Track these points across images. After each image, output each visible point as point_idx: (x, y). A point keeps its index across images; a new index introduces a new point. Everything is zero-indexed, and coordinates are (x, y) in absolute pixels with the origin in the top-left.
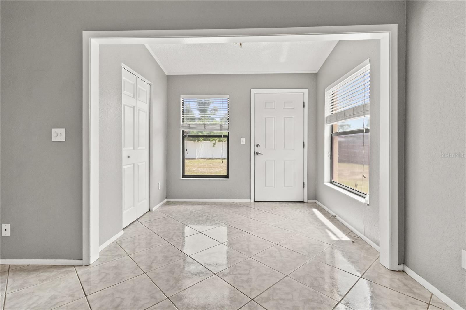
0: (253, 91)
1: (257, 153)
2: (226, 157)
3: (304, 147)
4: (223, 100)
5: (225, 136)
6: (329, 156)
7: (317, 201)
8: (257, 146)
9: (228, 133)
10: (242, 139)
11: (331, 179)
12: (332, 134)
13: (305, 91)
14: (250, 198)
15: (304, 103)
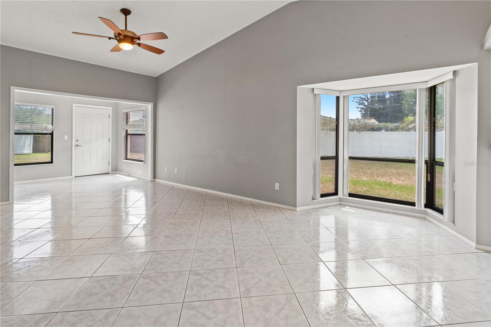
0: (74, 105)
1: (77, 145)
3: (109, 141)
4: (49, 109)
5: (50, 134)
6: (125, 146)
7: (117, 172)
8: (77, 141)
9: (53, 132)
10: (65, 136)
11: (126, 158)
12: (127, 134)
13: (110, 108)
14: (72, 175)
15: (109, 115)
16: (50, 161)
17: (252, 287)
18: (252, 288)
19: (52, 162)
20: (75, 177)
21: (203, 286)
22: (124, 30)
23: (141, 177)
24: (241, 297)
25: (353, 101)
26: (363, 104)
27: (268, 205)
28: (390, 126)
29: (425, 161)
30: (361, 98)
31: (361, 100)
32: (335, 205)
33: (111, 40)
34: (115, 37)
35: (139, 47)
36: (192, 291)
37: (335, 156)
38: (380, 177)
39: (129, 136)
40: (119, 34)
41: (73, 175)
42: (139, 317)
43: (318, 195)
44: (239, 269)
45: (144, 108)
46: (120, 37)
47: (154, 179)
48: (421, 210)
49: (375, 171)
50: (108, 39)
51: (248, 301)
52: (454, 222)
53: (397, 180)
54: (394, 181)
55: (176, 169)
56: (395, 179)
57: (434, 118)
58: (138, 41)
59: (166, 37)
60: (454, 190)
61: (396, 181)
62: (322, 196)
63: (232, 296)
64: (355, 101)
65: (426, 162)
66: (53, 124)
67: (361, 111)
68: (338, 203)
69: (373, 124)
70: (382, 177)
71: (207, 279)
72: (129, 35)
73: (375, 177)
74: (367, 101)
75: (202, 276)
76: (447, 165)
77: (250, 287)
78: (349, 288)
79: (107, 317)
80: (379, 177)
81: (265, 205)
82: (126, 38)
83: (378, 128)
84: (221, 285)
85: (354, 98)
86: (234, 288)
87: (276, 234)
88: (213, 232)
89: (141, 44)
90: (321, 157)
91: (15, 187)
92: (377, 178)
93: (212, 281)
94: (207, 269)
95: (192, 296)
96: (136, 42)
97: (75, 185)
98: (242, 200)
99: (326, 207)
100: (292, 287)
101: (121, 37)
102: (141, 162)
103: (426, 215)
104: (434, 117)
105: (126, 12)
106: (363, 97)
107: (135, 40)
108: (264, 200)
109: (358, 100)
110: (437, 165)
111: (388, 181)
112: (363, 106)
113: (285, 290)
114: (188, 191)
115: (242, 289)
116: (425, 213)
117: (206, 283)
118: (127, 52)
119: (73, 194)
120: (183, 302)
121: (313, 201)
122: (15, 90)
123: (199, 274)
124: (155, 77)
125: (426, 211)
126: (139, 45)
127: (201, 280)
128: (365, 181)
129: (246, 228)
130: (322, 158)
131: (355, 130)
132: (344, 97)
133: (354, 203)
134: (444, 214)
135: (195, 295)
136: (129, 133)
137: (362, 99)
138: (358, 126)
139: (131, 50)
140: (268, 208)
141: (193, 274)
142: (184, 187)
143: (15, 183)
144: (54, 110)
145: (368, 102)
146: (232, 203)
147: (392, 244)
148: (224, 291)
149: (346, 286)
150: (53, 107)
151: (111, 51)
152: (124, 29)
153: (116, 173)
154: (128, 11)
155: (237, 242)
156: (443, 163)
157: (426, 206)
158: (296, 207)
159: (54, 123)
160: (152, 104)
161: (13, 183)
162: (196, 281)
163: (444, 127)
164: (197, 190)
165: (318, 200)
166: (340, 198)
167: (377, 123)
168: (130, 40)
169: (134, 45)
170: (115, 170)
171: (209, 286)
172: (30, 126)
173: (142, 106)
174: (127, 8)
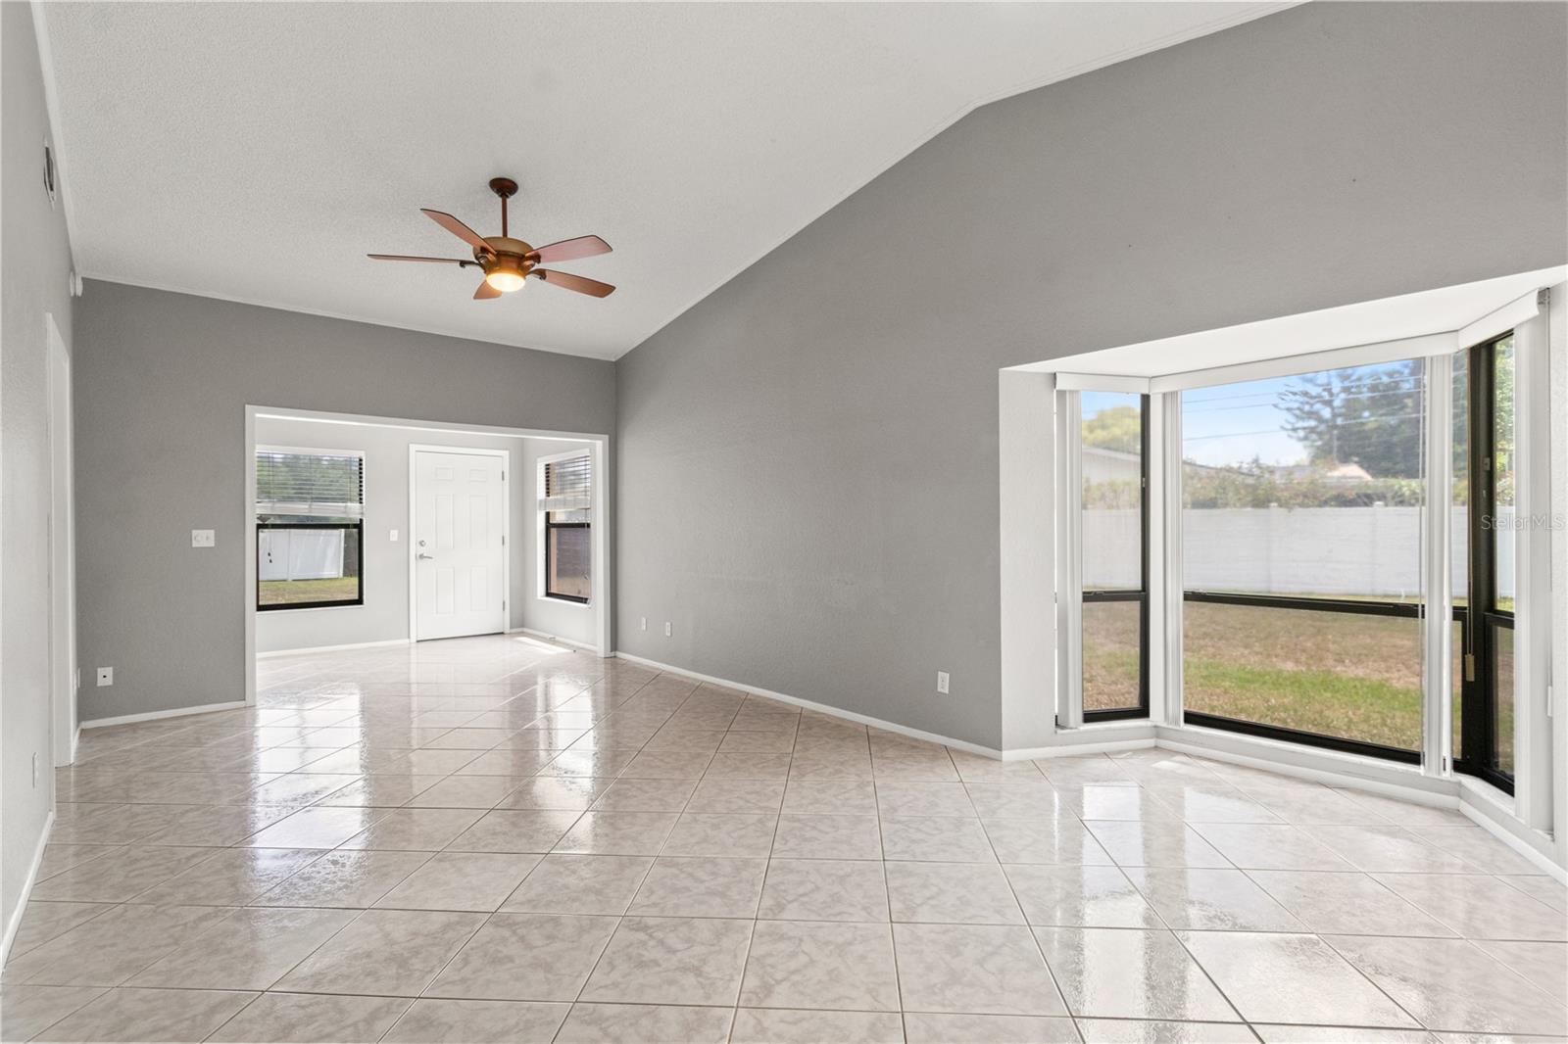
0: (413, 448)
1: (422, 557)
6: (544, 557)
7: (525, 630)
8: (422, 543)
9: (361, 520)
10: (392, 532)
11: (547, 589)
12: (549, 526)
13: (506, 454)
14: (409, 637)
15: (503, 473)
16: (357, 598)
17: (782, 981)
18: (779, 982)
19: (359, 601)
20: (418, 641)
21: (642, 962)
22: (499, 238)
23: (581, 645)
24: (741, 1004)
25: (1275, 406)
26: (1311, 415)
27: (916, 740)
28: (1405, 489)
29: (1455, 608)
30: (1306, 394)
31: (1307, 403)
32: (1136, 751)
33: (468, 267)
34: (477, 258)
35: (543, 282)
36: (609, 973)
37: (1140, 588)
38: (1347, 661)
39: (553, 531)
40: (484, 250)
41: (411, 636)
42: (451, 1027)
43: (1075, 715)
44: (761, 925)
45: (586, 452)
46: (486, 257)
47: (612, 653)
48: (1442, 780)
49: (1334, 642)
50: (458, 264)
51: (755, 1018)
52: (1551, 830)
53: (1409, 675)
54: (1399, 679)
55: (668, 624)
56: (1405, 671)
57: (1487, 460)
58: (537, 266)
59: (607, 248)
60: (1549, 714)
61: (1406, 676)
62: (1090, 717)
63: (716, 1000)
64: (1283, 405)
65: (1458, 614)
66: (361, 499)
67: (1306, 438)
68: (1151, 742)
69: (1343, 480)
70: (1354, 663)
71: (661, 942)
72: (511, 250)
73: (1330, 662)
74: (1329, 403)
75: (651, 936)
76: (1522, 623)
77: (776, 980)
78: (1087, 1015)
79: (373, 1017)
80: (1343, 662)
81: (906, 738)
82: (503, 258)
83: (1359, 496)
84: (696, 963)
85: (1281, 396)
86: (727, 978)
87: (910, 827)
88: (725, 812)
89: (547, 273)
90: (1084, 593)
91: (258, 664)
92: (1335, 667)
93: (674, 952)
94: (671, 914)
95: (606, 987)
96: (533, 269)
97: (418, 663)
98: (843, 720)
99: (1106, 754)
100: (902, 991)
101: (490, 257)
102: (581, 602)
103: (1460, 796)
104: (1491, 453)
105: (504, 187)
106: (1314, 391)
107: (528, 263)
108: (908, 725)
109: (1296, 401)
110: (1502, 626)
111: (1376, 677)
112: (1312, 423)
113: (876, 1000)
114: (699, 689)
115: (752, 982)
116: (1459, 792)
117: (653, 953)
118: (515, 297)
119: (414, 689)
120: (576, 1001)
121: (1060, 731)
122: (258, 415)
123: (645, 928)
124: (614, 360)
125: (1460, 784)
126: (542, 274)
127: (644, 944)
128: (1285, 674)
129: (826, 804)
130: (1089, 597)
131: (1273, 504)
132: (1164, 395)
133: (1202, 745)
134: (1516, 794)
135: (615, 985)
136: (554, 522)
137: (1312, 397)
138: (1282, 490)
139: (521, 290)
140: (914, 747)
141: (628, 926)
142: (688, 678)
143: (259, 655)
144: (364, 462)
145: (1333, 408)
146: (810, 729)
147: (1296, 887)
148: (698, 982)
149: (1078, 1010)
150: (362, 454)
151: (475, 298)
152: (501, 235)
153: (523, 632)
154: (509, 184)
155: (785, 844)
156: (1511, 615)
157: (1459, 766)
158: (1001, 750)
159: (364, 497)
160: (607, 437)
161: (254, 655)
162: (628, 947)
163: (1514, 487)
164: (724, 687)
165: (1073, 731)
166: (1156, 727)
167: (1367, 477)
168: (514, 265)
169: (527, 277)
170: (520, 623)
171: (659, 965)
173: (584, 446)
174: (507, 177)
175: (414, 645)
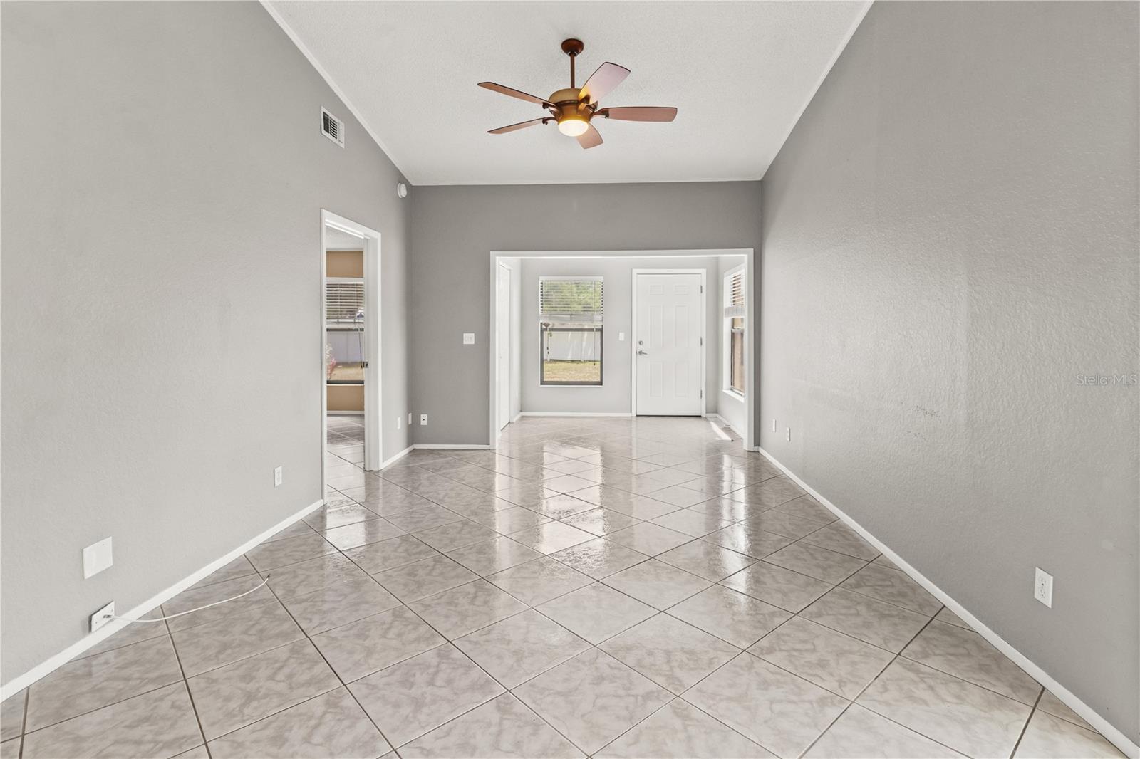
0: (635, 271)
1: (640, 353)
2: (599, 359)
3: (701, 344)
5: (597, 330)
6: (729, 357)
7: (717, 416)
8: (640, 343)
9: (602, 326)
10: (620, 334)
11: (731, 384)
12: (733, 330)
13: (703, 271)
14: (631, 412)
15: (701, 287)
16: (599, 380)
19: (600, 383)
20: (637, 416)
22: (569, 91)
40: (546, 105)
41: (635, 412)
47: (757, 447)
55: (787, 429)
66: (602, 310)
72: (566, 99)
82: (564, 108)
97: (636, 432)
105: (572, 47)
122: (498, 258)
124: (759, 179)
139: (588, 131)
144: (604, 284)
150: (603, 278)
152: (570, 87)
153: (715, 417)
154: (575, 43)
159: (604, 308)
160: (752, 251)
170: (713, 410)
172: (569, 316)
174: (570, 38)
175: (634, 419)
